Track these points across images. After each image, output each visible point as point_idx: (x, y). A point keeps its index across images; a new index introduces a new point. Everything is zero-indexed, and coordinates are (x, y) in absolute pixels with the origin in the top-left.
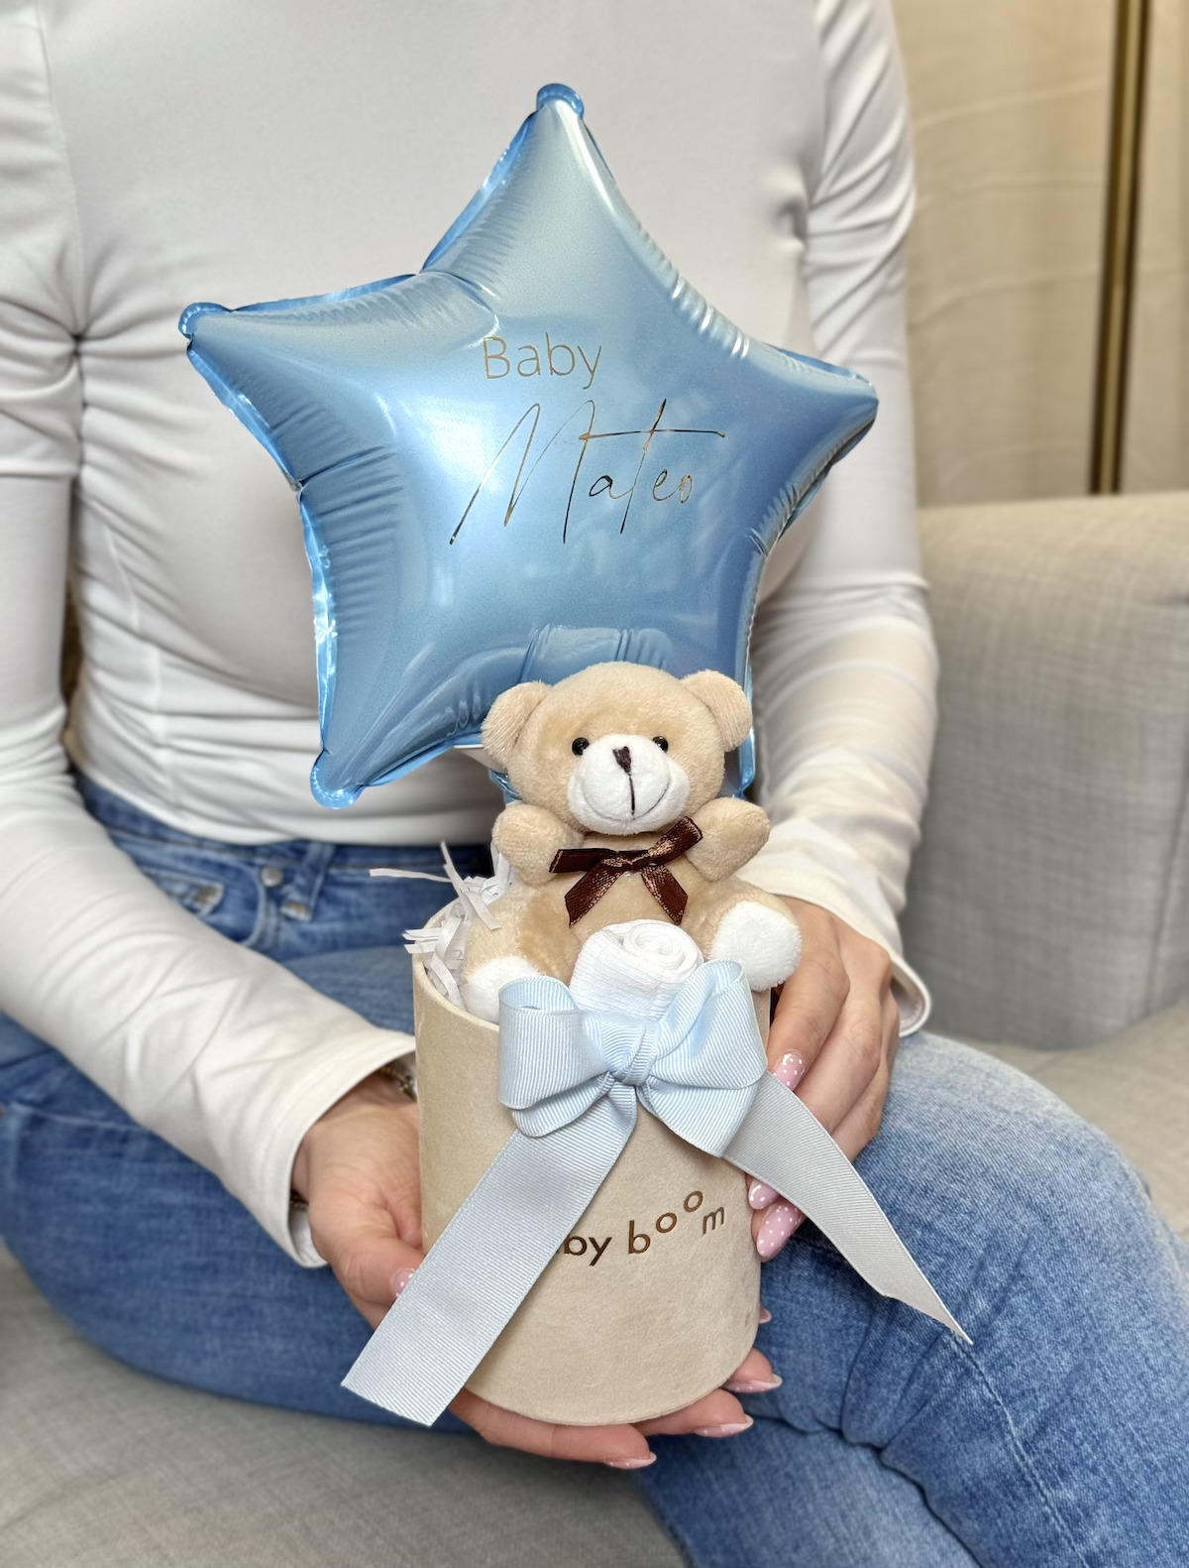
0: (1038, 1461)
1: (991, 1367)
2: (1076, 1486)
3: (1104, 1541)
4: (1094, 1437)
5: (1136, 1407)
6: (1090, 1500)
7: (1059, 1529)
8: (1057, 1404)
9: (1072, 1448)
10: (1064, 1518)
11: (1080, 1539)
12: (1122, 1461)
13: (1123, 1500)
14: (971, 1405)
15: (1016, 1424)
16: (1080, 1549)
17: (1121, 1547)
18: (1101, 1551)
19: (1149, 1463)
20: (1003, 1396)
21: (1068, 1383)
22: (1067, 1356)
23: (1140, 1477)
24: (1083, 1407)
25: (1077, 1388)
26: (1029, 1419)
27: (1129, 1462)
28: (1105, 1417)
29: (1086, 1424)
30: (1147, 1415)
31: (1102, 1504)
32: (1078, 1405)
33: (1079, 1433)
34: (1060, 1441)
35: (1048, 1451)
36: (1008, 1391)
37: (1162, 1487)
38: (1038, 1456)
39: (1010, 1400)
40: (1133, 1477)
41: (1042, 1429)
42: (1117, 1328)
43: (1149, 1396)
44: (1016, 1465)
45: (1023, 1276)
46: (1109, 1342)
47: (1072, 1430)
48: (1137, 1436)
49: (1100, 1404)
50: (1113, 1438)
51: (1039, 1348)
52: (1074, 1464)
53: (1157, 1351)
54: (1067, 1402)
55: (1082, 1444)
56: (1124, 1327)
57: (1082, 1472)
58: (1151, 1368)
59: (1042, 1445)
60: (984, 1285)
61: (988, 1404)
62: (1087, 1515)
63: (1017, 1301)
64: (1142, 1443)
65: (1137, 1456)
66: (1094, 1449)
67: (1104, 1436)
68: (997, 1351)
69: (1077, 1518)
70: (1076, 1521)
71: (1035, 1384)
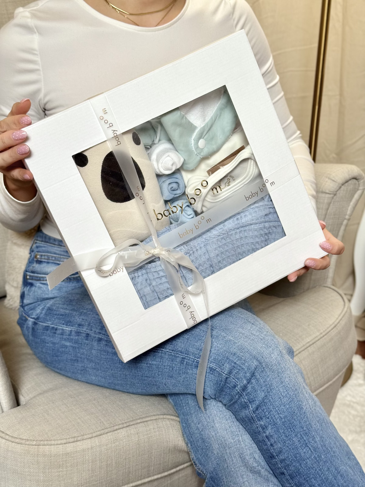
0: (256, 415)
1: (246, 395)
2: (264, 421)
3: (270, 433)
4: (269, 411)
5: (278, 405)
6: (267, 425)
7: (260, 430)
8: (260, 404)
9: (264, 413)
10: (261, 428)
11: (265, 432)
12: (274, 416)
13: (274, 425)
14: (242, 402)
15: (251, 407)
16: (264, 435)
17: (273, 435)
18: (269, 435)
19: (280, 417)
20: (249, 401)
21: (263, 399)
22: (263, 393)
23: (278, 420)
24: (267, 404)
25: (265, 400)
26: (254, 406)
27: (276, 416)
28: (272, 407)
29: (267, 408)
30: (281, 406)
31: (270, 426)
32: (265, 404)
33: (265, 410)
34: (261, 412)
35: (258, 413)
36: (250, 400)
37: (283, 422)
38: (256, 414)
39: (250, 402)
40: (277, 420)
41: (257, 409)
42: (275, 387)
43: (281, 402)
44: (251, 416)
45: (254, 375)
46: (273, 390)
47: (264, 409)
48: (278, 411)
49: (270, 404)
50: (273, 411)
51: (257, 391)
52: (264, 417)
53: (284, 392)
54: (263, 403)
55: (266, 412)
56: (277, 387)
57: (265, 418)
58: (282, 396)
59: (257, 412)
60: (246, 378)
61: (246, 403)
62: (266, 428)
63: (253, 381)
64: (279, 413)
65: (278, 415)
66: (268, 414)
67: (271, 411)
68: (248, 392)
69: (264, 428)
70: (264, 429)
71: (256, 399)
